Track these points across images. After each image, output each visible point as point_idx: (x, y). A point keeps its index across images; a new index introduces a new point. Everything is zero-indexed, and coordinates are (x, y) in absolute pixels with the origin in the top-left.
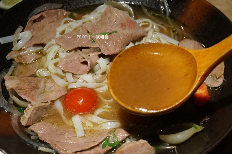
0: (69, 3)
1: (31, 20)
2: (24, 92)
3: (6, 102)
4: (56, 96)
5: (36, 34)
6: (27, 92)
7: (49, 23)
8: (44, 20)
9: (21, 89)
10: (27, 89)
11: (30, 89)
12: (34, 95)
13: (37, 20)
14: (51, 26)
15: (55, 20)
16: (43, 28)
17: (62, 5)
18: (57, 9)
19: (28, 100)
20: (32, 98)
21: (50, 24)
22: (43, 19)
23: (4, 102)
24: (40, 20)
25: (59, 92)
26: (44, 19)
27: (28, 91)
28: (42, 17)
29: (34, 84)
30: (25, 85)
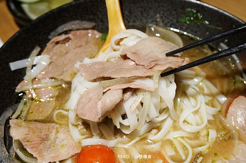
0: (102, 19)
1: (53, 42)
2: (31, 145)
3: (7, 153)
4: (68, 153)
5: (57, 59)
6: (34, 145)
7: (75, 48)
8: (69, 43)
9: (28, 141)
10: (35, 141)
11: (39, 142)
12: (43, 149)
13: (61, 42)
14: (77, 52)
15: (84, 44)
16: (67, 53)
17: (94, 24)
18: (87, 29)
19: (34, 156)
20: (40, 153)
21: (77, 50)
22: (68, 41)
23: (5, 153)
24: (64, 42)
25: (72, 148)
26: (70, 41)
27: (37, 144)
28: (68, 40)
29: (44, 135)
30: (34, 136)
